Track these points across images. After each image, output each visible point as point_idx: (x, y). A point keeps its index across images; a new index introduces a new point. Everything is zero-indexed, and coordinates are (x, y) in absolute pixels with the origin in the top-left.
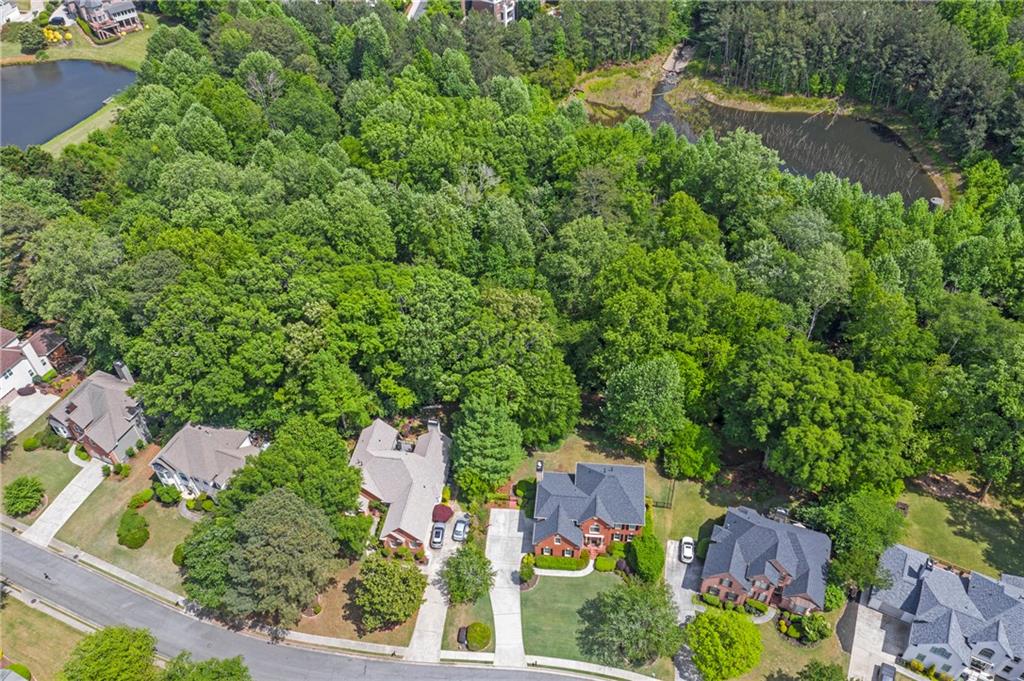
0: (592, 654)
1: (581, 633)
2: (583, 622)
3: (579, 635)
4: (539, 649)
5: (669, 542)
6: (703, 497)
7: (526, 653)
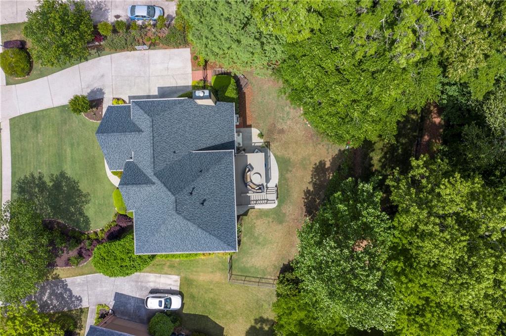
0: (20, 193)
1: (40, 178)
2: (52, 180)
3: (36, 175)
4: (17, 133)
5: (177, 278)
6: (256, 321)
7: (11, 120)
